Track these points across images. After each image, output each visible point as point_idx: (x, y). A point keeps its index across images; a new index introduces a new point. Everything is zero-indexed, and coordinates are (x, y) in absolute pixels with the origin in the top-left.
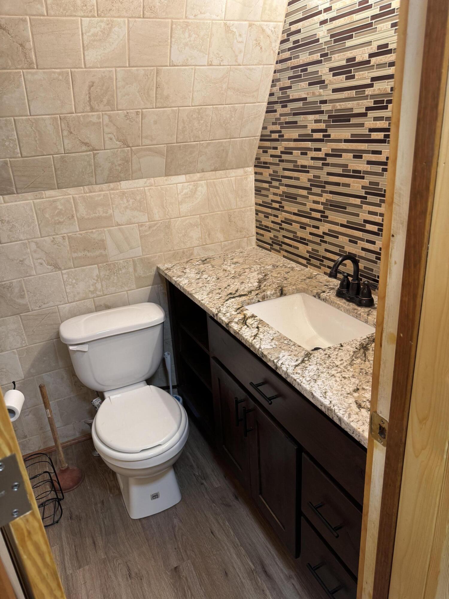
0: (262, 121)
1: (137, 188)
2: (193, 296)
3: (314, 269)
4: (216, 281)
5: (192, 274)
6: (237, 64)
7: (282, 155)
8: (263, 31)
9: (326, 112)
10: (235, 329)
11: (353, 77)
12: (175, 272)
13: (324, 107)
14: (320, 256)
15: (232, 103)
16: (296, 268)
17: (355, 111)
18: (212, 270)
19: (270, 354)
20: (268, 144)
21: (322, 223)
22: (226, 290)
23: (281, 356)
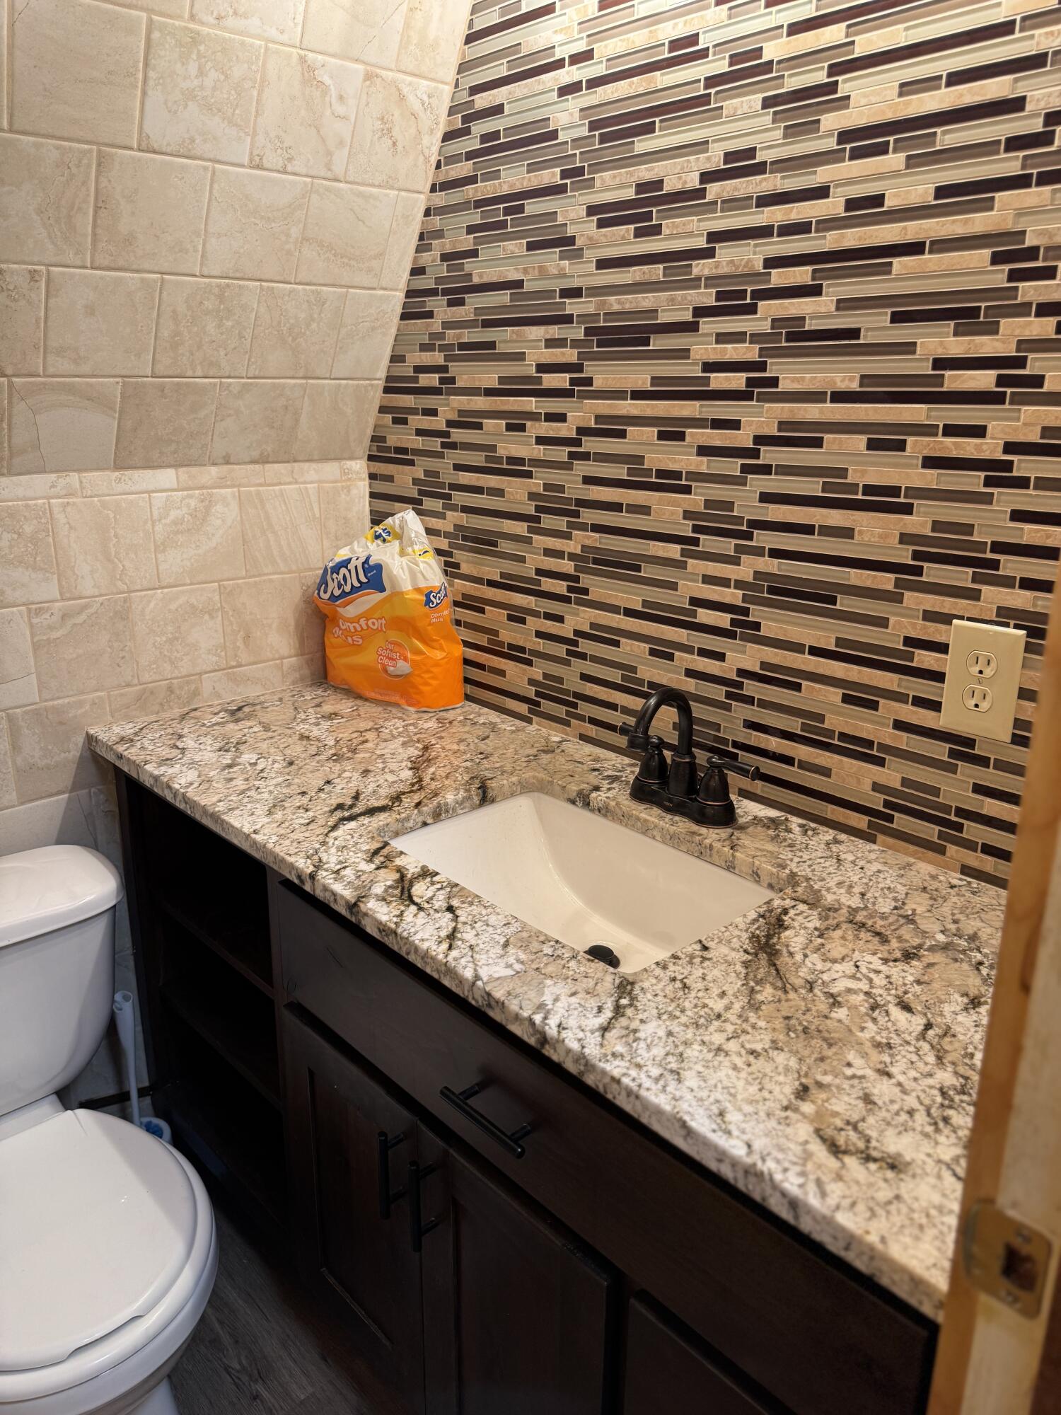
0: (391, 342)
1: (25, 499)
2: (223, 821)
3: (551, 728)
4: (287, 770)
5: (205, 753)
6: (329, 175)
7: (452, 430)
8: (402, 98)
9: (581, 319)
10: (384, 918)
11: (656, 230)
12: (151, 747)
13: (573, 307)
14: (567, 692)
15: (314, 281)
16: (504, 726)
17: (663, 318)
18: (265, 737)
19: (516, 997)
20: (408, 400)
21: (573, 606)
22: (322, 795)
23: (548, 999)
